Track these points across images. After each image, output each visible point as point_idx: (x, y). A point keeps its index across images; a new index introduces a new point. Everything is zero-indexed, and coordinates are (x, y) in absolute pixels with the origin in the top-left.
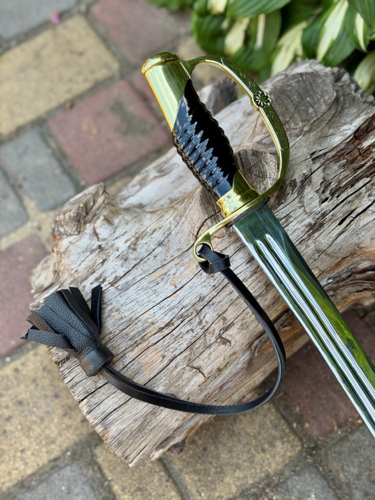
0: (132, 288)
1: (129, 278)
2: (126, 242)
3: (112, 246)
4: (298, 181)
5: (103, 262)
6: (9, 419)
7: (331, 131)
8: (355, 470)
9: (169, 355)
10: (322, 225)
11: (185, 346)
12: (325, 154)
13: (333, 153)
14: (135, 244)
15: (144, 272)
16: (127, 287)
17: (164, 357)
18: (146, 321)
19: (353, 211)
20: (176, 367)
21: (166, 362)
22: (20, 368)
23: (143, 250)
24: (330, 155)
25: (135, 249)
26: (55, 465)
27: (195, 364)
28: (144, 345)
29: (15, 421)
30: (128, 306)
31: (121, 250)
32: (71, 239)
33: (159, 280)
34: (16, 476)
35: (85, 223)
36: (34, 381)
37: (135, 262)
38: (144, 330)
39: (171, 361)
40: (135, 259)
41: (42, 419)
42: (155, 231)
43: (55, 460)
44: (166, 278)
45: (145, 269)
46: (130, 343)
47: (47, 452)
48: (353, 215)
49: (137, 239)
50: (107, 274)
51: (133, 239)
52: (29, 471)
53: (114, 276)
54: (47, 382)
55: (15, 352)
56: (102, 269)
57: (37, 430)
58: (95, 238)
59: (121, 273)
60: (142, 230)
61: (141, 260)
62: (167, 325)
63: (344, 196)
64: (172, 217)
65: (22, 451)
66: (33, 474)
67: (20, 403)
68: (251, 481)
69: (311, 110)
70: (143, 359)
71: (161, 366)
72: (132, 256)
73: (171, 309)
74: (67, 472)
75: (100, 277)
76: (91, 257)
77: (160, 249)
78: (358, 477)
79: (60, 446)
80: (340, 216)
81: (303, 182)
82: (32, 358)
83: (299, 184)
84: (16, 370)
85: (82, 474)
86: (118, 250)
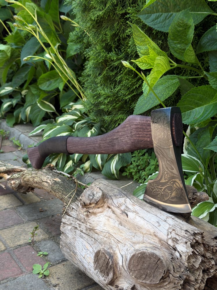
0: (82, 239)
15: (87, 240)
16: (81, 237)
37: (88, 234)
42: (97, 233)
51: (91, 228)
53: (82, 230)
60: (95, 228)
61: (89, 236)
86: (87, 225)
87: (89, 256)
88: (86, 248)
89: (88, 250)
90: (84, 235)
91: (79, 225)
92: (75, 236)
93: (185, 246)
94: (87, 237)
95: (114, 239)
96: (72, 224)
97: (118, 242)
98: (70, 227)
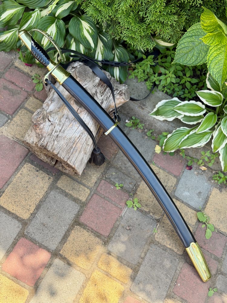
1: (63, 129)
2: (58, 120)
3: (55, 122)
4: (95, 93)
5: (55, 127)
6: (27, 187)
7: (94, 79)
8: (120, 163)
9: (82, 143)
10: (103, 102)
11: (85, 140)
12: (96, 85)
13: (97, 84)
14: (60, 120)
15: (66, 126)
16: (64, 131)
17: (81, 144)
18: (74, 137)
19: (107, 97)
20: (84, 146)
21: (82, 145)
22: (22, 173)
23: (63, 121)
24: (97, 85)
25: (61, 122)
26: (47, 193)
27: (88, 144)
28: (76, 143)
29: (29, 187)
30: (68, 135)
31: (58, 123)
32: (43, 124)
33: (72, 127)
34: (38, 200)
35: (45, 119)
36: (28, 175)
37: (62, 125)
38: (74, 139)
39: (83, 145)
40: (62, 124)
41: (37, 184)
42: (63, 116)
43: (47, 191)
44: (74, 126)
45: (66, 125)
46: (72, 143)
47: (43, 191)
48: (108, 98)
49: (60, 119)
50: (57, 130)
51: (59, 119)
52: (41, 197)
53: (59, 130)
54: (32, 174)
55: (17, 169)
56: (55, 129)
57: (37, 186)
58: (49, 122)
59: (60, 128)
60: (60, 116)
62: (79, 136)
63: (105, 94)
64: (66, 111)
65: (36, 193)
66: (42, 197)
67: (28, 182)
68: (99, 176)
69: (89, 75)
70: (77, 146)
71: (82, 146)
72: (61, 124)
73: (79, 132)
74: (52, 193)
75: (56, 131)
76: (50, 127)
77: (67, 120)
78: (122, 164)
79: (46, 188)
80: (106, 99)
81: (96, 93)
82: (24, 169)
83: (95, 94)
84: (21, 174)
85: (56, 192)
86: (57, 123)
91: (55, 132)
92: (63, 137)
96: (54, 139)
98: (56, 142)
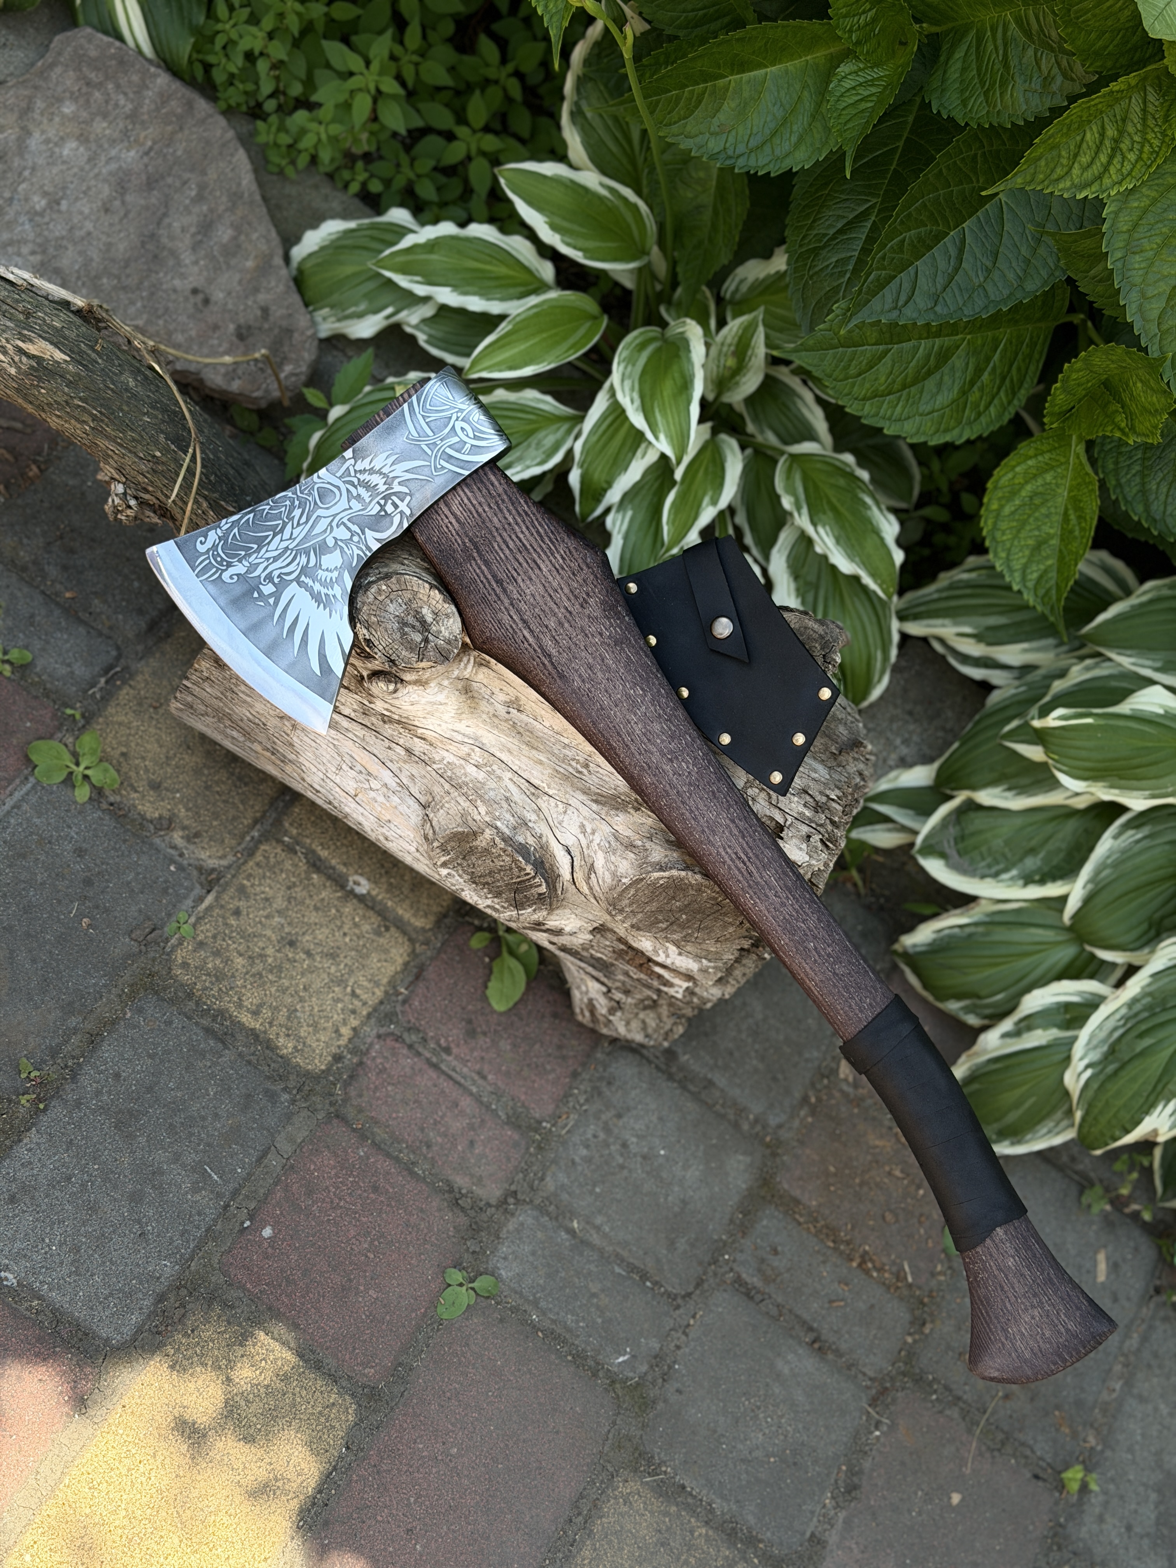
87: (381, 799)
88: (358, 767)
89: (369, 774)
90: (345, 723)
93: (804, 846)
94: (360, 732)
95: (516, 778)
97: (533, 790)
